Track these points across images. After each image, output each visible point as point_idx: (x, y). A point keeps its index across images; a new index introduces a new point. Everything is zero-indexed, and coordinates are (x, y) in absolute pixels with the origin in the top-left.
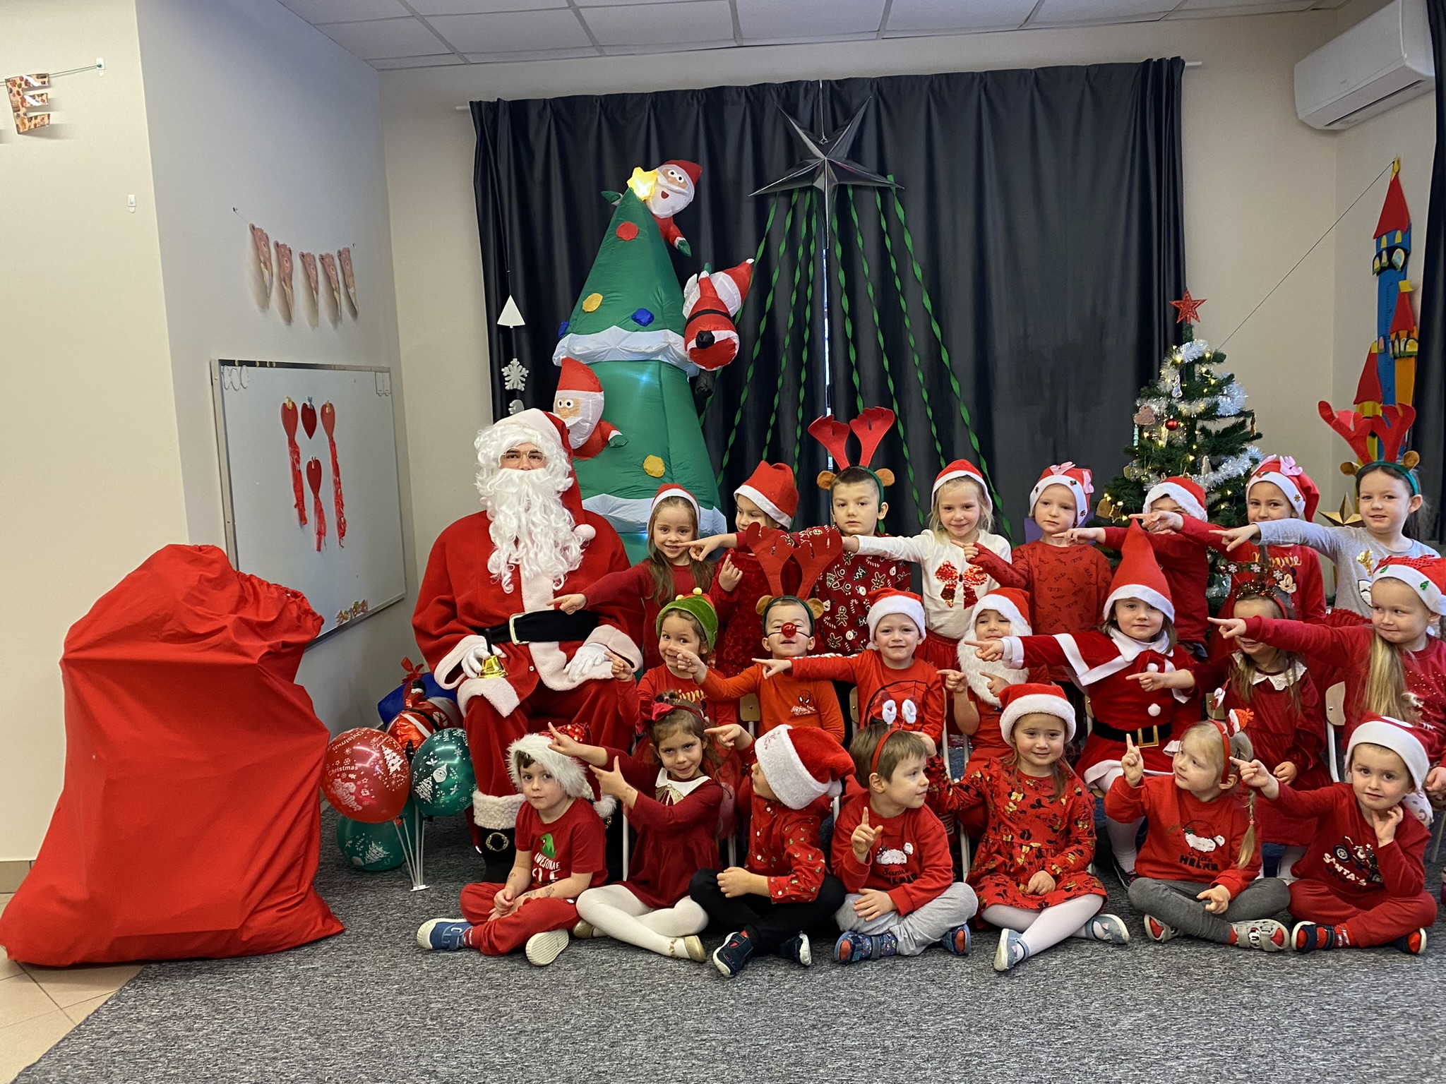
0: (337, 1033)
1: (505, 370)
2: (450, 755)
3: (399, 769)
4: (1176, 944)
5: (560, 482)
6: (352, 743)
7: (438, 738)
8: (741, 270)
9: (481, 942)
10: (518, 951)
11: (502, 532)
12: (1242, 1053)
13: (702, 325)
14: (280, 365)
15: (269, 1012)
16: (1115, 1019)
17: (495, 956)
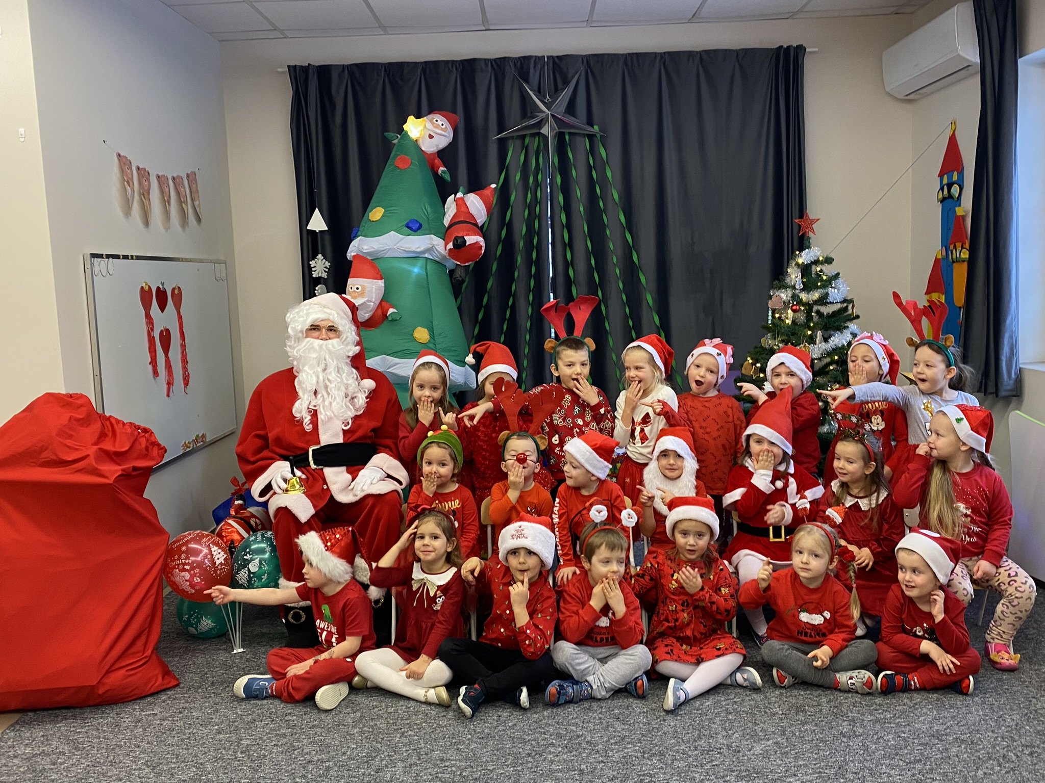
0: (168, 764)
1: (312, 263)
2: (262, 551)
3: (223, 562)
4: (796, 689)
5: (350, 349)
6: (188, 542)
7: (253, 538)
8: (487, 192)
9: (282, 693)
10: (310, 698)
11: (304, 386)
12: (841, 771)
13: (458, 232)
14: (139, 258)
15: (117, 750)
16: (750, 746)
17: (293, 703)
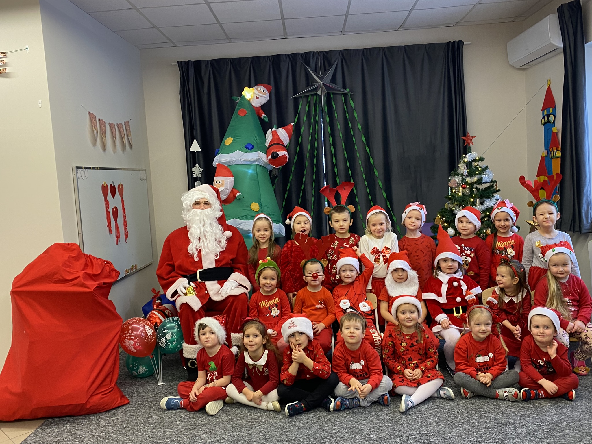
1: (193, 169)
2: (173, 328)
3: (152, 334)
4: (474, 399)
5: (217, 214)
6: (132, 324)
7: (168, 321)
8: (289, 127)
9: (187, 406)
10: (202, 409)
11: (193, 235)
13: (274, 149)
14: (101, 168)
15: (99, 438)
16: (450, 431)
17: (193, 412)
